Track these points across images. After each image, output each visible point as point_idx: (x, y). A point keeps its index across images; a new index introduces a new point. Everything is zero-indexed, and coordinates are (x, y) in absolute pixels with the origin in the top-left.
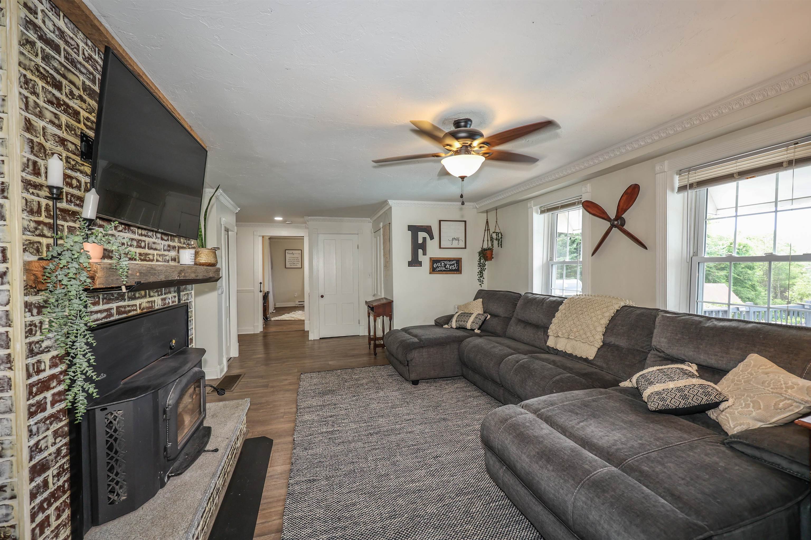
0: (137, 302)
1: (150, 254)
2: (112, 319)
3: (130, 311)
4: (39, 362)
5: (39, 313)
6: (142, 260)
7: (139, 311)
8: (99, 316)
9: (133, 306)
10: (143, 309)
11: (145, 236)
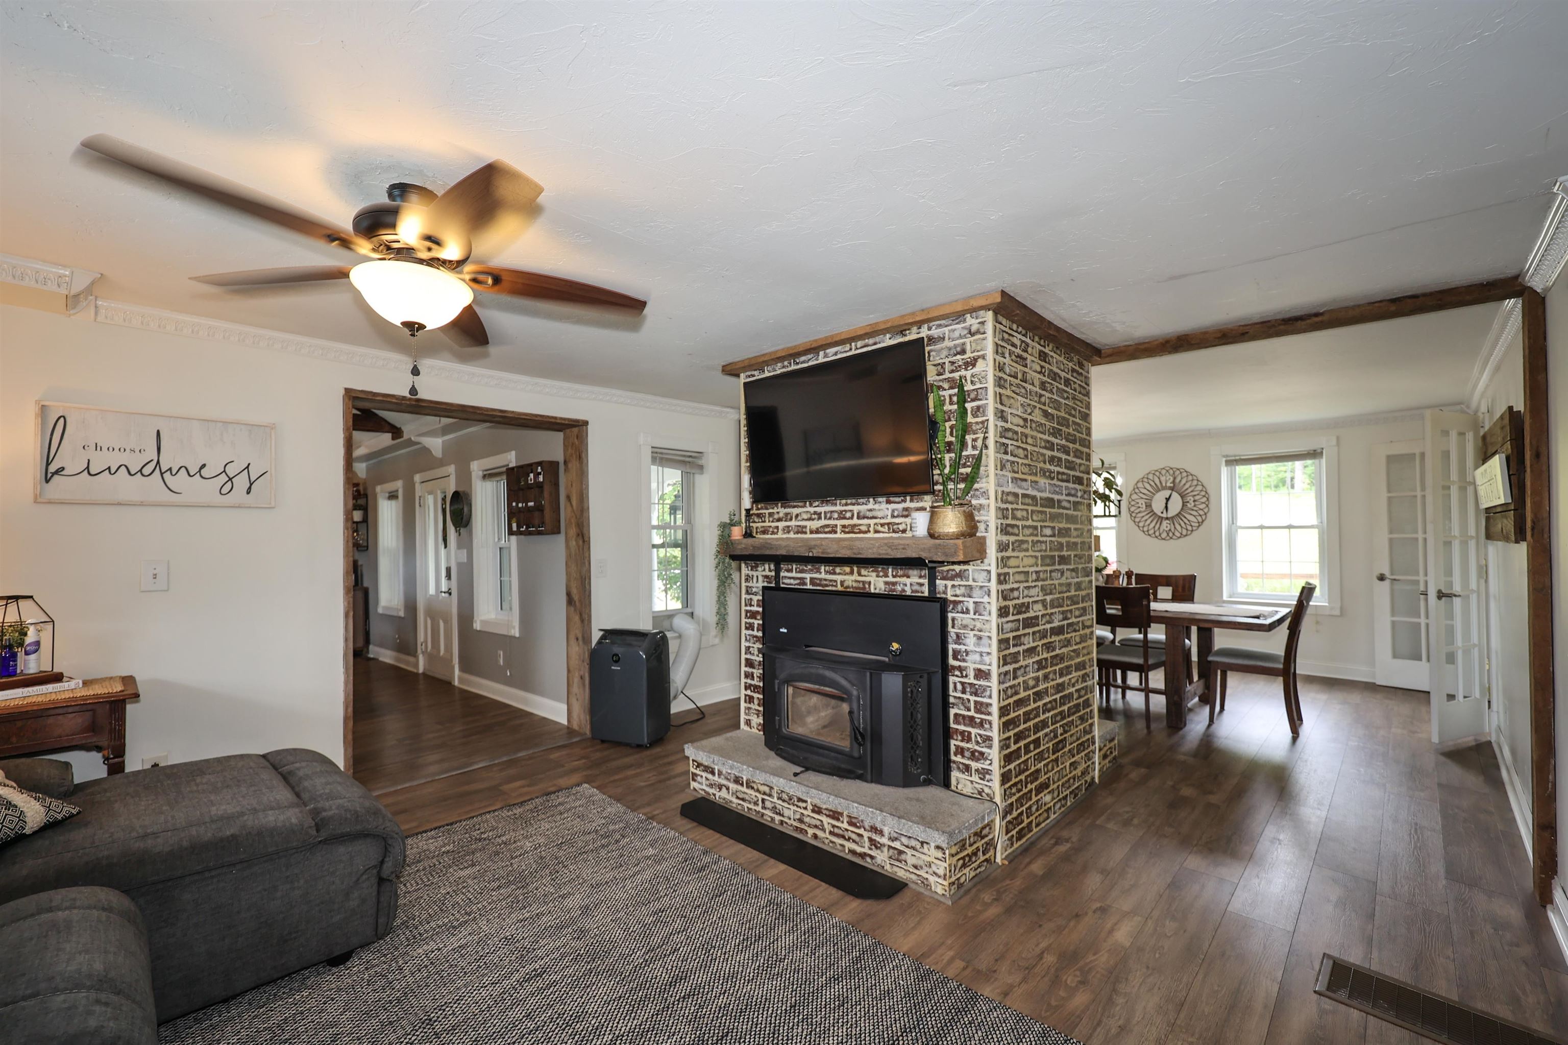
0: (839, 578)
1: (860, 525)
2: (805, 587)
3: (827, 585)
4: (751, 599)
5: (752, 570)
6: (845, 533)
7: (839, 588)
8: (792, 581)
9: (831, 581)
10: (847, 587)
11: (854, 504)
